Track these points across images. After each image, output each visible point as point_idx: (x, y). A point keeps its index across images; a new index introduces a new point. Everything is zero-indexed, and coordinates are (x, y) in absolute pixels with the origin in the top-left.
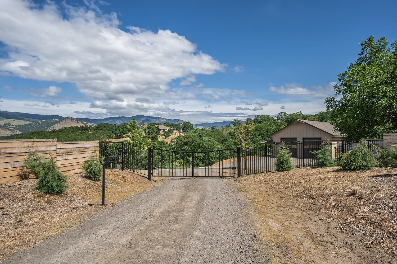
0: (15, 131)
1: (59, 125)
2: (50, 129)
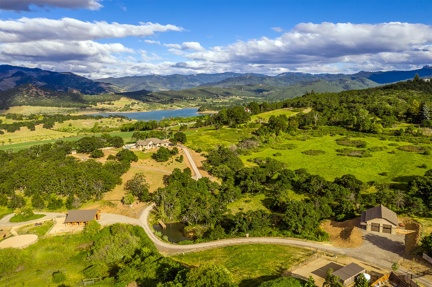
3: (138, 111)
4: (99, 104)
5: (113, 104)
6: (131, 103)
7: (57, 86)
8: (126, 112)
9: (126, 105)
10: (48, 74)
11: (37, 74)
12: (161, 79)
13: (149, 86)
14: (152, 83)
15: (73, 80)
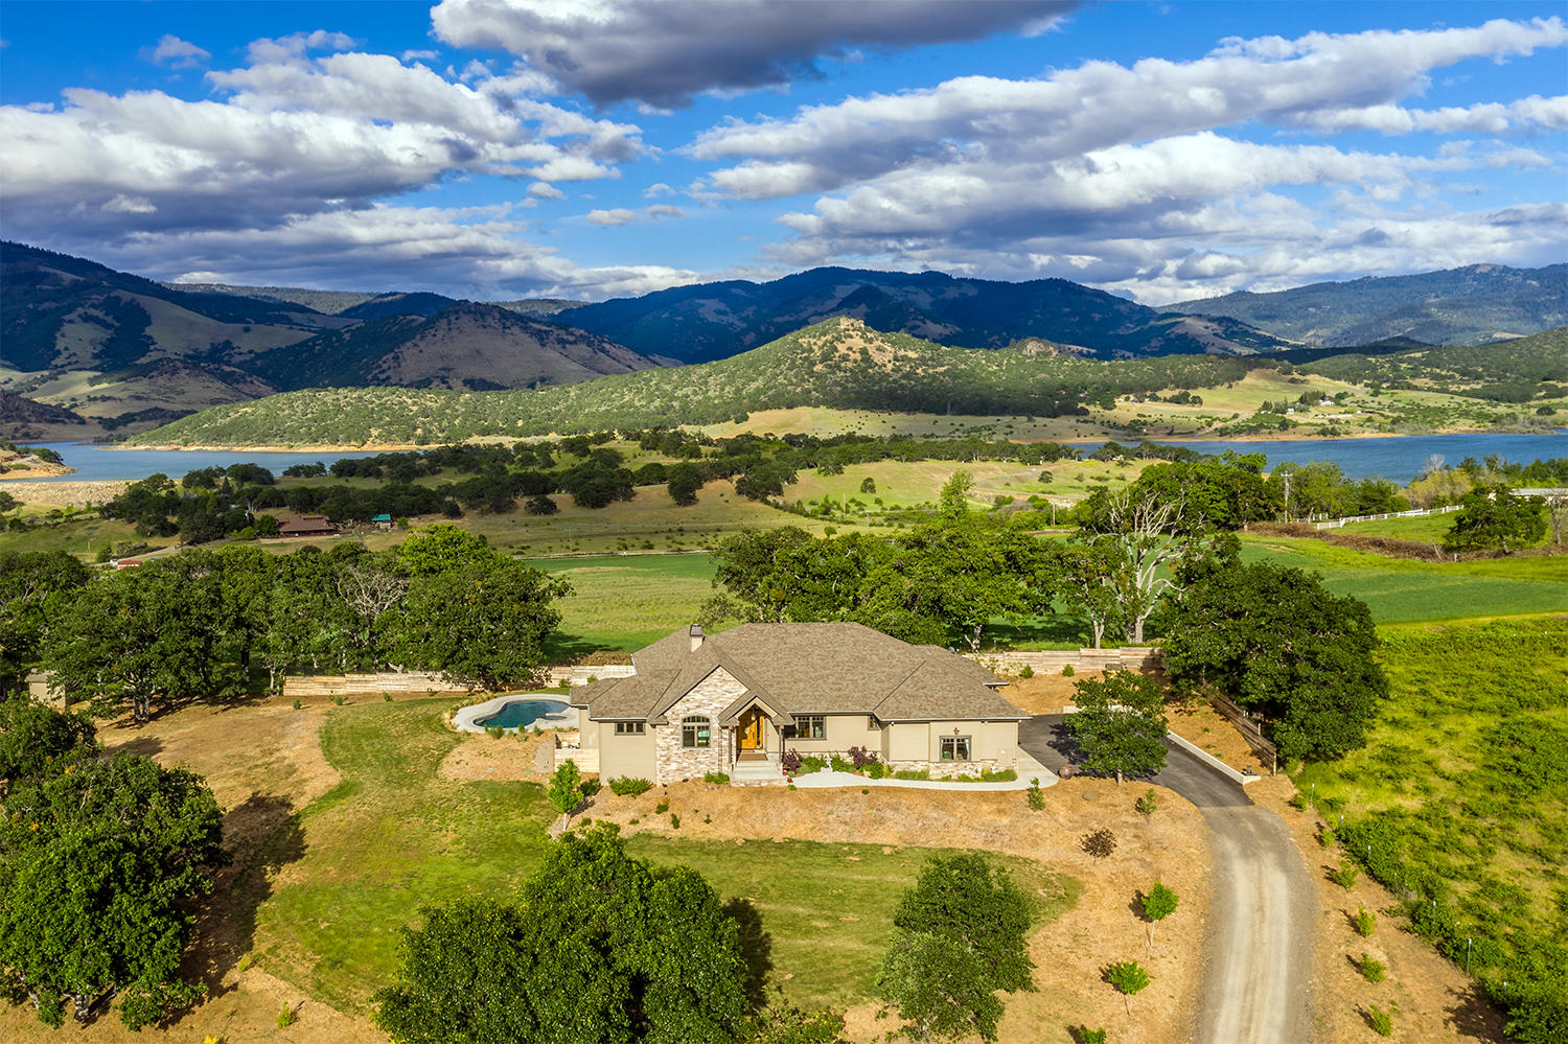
0: (245, 382)
1: (422, 345)
2: (385, 366)
3: (1324, 433)
4: (1127, 399)
5: (1197, 401)
6: (1296, 397)
7: (996, 337)
8: (1254, 439)
9: (1266, 406)
10: (973, 292)
11: (932, 296)
12: (1510, 284)
13: (1436, 325)
14: (1455, 306)
15: (1067, 310)
